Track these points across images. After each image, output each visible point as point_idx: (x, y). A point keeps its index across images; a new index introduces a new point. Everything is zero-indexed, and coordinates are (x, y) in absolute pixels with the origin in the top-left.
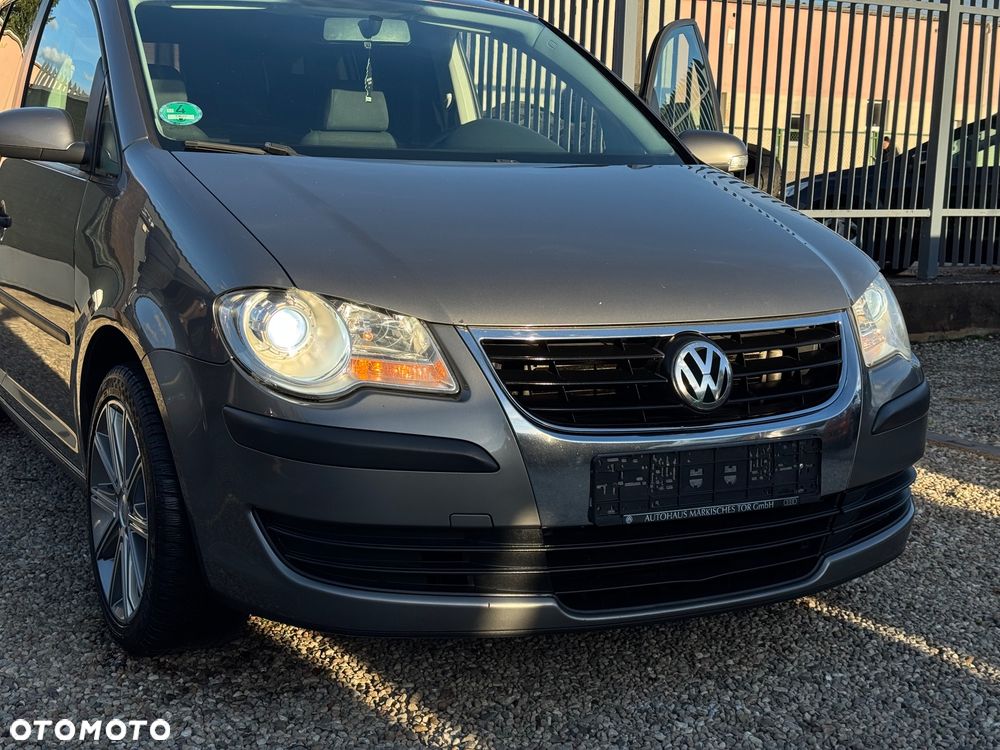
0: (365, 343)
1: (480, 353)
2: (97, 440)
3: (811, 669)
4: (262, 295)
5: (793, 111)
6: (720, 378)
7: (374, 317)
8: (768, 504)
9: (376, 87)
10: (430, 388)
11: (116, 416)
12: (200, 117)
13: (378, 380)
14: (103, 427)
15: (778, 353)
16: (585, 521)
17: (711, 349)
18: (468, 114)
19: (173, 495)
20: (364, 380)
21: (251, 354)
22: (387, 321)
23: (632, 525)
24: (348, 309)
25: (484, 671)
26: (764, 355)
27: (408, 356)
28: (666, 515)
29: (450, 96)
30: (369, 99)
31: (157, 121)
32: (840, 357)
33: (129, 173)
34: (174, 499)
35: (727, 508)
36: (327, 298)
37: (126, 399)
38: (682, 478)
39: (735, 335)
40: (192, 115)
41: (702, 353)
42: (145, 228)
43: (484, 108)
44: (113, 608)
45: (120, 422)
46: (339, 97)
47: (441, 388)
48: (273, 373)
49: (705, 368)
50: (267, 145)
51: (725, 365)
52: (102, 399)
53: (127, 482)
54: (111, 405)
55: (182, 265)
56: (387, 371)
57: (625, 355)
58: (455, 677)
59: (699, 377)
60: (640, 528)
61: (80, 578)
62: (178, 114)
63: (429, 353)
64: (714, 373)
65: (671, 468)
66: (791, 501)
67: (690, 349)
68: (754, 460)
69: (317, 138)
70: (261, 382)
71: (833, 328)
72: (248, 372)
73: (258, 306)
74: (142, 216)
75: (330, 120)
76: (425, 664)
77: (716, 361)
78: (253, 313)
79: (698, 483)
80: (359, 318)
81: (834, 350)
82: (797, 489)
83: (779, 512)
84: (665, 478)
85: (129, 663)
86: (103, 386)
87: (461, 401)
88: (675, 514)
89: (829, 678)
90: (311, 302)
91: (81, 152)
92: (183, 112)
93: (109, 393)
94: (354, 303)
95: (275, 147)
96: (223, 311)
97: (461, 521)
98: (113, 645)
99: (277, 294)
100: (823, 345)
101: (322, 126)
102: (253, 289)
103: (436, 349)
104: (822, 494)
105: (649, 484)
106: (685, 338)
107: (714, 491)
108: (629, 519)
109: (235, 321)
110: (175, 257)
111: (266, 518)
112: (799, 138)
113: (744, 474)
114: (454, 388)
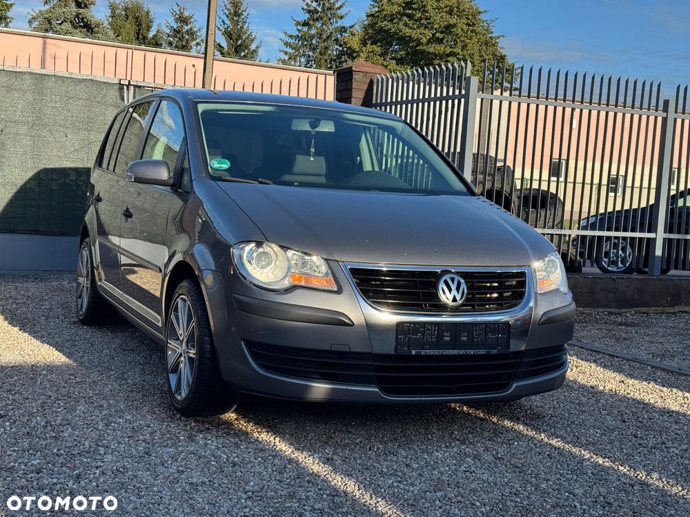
0: (297, 268)
1: (348, 274)
2: (173, 316)
3: (509, 440)
4: (253, 245)
5: (612, 173)
6: (461, 291)
7: (302, 256)
8: (482, 352)
9: (317, 154)
10: (325, 288)
11: (183, 303)
12: (229, 166)
13: (303, 284)
14: (176, 310)
15: (496, 284)
16: (393, 352)
17: (457, 278)
18: (367, 167)
19: (208, 337)
20: (296, 283)
21: (247, 271)
22: (307, 258)
23: (415, 355)
24: (290, 253)
25: (349, 432)
26: (489, 285)
27: (317, 274)
28: (431, 352)
29: (359, 158)
30: (312, 159)
31: (209, 167)
32: (525, 288)
33: (194, 192)
34: (208, 339)
35: (462, 352)
36: (282, 247)
37: (189, 294)
38: (440, 336)
39: (472, 273)
40: (226, 165)
41: (453, 280)
42: (200, 220)
43: (384, 168)
44: (176, 395)
45: (185, 305)
46: (300, 159)
47: (330, 288)
48: (256, 279)
49: (454, 287)
50: (260, 179)
51: (463, 286)
52: (176, 296)
53: (186, 334)
54: (181, 298)
55: (218, 236)
56: (307, 281)
57: (415, 278)
58: (334, 433)
59: (450, 290)
60: (418, 357)
61: (158, 389)
62: (219, 164)
63: (327, 274)
64: (458, 289)
65: (435, 330)
66: (494, 352)
67: (447, 277)
68: (476, 331)
69: (287, 178)
70: (251, 283)
71: (523, 274)
72: (245, 278)
73: (251, 250)
74: (198, 214)
75: (294, 169)
76: (321, 427)
77: (459, 284)
78: (249, 253)
79: (448, 339)
80: (295, 257)
81: (522, 284)
82: (498, 347)
83: (487, 357)
84: (432, 335)
85: (183, 418)
86: (177, 290)
87: (339, 294)
88: (436, 352)
89: (516, 443)
90: (275, 249)
91: (172, 181)
92: (221, 163)
93: (180, 292)
94: (293, 250)
95: (263, 180)
96: (235, 251)
97: (336, 348)
98: (175, 412)
99: (259, 244)
100: (518, 281)
101: (291, 172)
102: (249, 242)
103: (329, 272)
104: (511, 350)
105: (424, 337)
106: (446, 272)
107: (455, 343)
108: (413, 352)
109: (241, 257)
110: (215, 233)
111: (249, 344)
112: (615, 191)
113: (470, 336)
114: (336, 289)
